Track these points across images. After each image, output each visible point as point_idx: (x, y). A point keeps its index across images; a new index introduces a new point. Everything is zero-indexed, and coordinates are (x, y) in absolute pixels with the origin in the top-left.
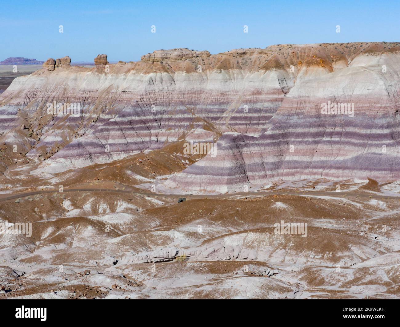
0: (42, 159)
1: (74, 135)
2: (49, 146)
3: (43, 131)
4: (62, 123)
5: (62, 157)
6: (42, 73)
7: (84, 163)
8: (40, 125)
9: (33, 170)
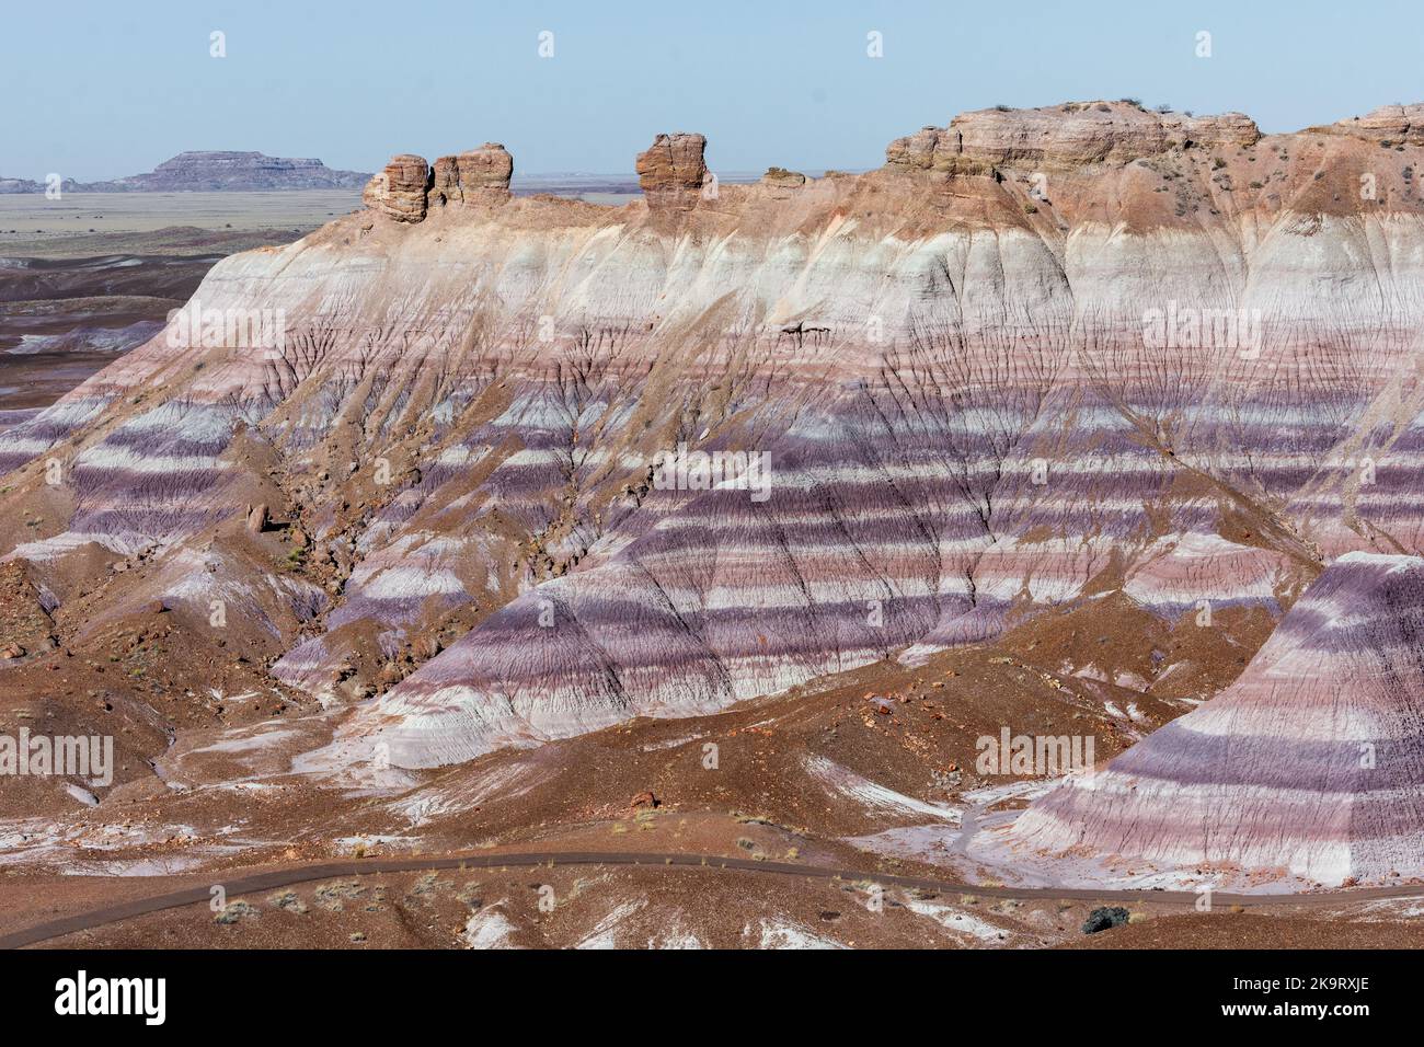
0: (358, 691)
1: (524, 564)
2: (394, 622)
3: (365, 540)
4: (462, 501)
5: (464, 682)
6: (358, 232)
7: (578, 716)
8: (346, 507)
9: (311, 749)
